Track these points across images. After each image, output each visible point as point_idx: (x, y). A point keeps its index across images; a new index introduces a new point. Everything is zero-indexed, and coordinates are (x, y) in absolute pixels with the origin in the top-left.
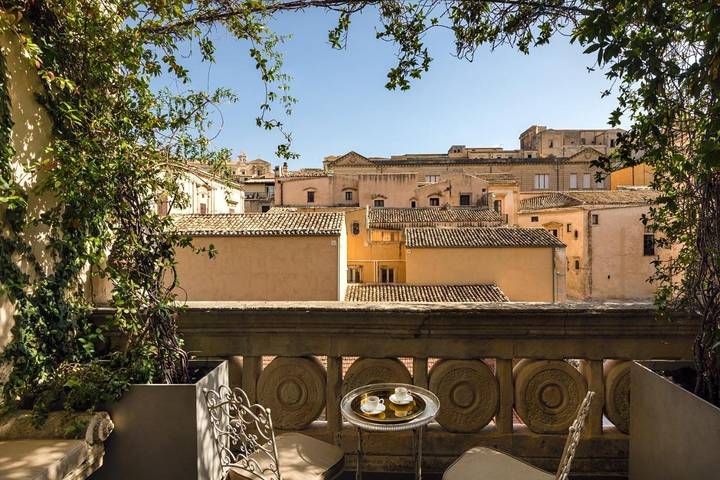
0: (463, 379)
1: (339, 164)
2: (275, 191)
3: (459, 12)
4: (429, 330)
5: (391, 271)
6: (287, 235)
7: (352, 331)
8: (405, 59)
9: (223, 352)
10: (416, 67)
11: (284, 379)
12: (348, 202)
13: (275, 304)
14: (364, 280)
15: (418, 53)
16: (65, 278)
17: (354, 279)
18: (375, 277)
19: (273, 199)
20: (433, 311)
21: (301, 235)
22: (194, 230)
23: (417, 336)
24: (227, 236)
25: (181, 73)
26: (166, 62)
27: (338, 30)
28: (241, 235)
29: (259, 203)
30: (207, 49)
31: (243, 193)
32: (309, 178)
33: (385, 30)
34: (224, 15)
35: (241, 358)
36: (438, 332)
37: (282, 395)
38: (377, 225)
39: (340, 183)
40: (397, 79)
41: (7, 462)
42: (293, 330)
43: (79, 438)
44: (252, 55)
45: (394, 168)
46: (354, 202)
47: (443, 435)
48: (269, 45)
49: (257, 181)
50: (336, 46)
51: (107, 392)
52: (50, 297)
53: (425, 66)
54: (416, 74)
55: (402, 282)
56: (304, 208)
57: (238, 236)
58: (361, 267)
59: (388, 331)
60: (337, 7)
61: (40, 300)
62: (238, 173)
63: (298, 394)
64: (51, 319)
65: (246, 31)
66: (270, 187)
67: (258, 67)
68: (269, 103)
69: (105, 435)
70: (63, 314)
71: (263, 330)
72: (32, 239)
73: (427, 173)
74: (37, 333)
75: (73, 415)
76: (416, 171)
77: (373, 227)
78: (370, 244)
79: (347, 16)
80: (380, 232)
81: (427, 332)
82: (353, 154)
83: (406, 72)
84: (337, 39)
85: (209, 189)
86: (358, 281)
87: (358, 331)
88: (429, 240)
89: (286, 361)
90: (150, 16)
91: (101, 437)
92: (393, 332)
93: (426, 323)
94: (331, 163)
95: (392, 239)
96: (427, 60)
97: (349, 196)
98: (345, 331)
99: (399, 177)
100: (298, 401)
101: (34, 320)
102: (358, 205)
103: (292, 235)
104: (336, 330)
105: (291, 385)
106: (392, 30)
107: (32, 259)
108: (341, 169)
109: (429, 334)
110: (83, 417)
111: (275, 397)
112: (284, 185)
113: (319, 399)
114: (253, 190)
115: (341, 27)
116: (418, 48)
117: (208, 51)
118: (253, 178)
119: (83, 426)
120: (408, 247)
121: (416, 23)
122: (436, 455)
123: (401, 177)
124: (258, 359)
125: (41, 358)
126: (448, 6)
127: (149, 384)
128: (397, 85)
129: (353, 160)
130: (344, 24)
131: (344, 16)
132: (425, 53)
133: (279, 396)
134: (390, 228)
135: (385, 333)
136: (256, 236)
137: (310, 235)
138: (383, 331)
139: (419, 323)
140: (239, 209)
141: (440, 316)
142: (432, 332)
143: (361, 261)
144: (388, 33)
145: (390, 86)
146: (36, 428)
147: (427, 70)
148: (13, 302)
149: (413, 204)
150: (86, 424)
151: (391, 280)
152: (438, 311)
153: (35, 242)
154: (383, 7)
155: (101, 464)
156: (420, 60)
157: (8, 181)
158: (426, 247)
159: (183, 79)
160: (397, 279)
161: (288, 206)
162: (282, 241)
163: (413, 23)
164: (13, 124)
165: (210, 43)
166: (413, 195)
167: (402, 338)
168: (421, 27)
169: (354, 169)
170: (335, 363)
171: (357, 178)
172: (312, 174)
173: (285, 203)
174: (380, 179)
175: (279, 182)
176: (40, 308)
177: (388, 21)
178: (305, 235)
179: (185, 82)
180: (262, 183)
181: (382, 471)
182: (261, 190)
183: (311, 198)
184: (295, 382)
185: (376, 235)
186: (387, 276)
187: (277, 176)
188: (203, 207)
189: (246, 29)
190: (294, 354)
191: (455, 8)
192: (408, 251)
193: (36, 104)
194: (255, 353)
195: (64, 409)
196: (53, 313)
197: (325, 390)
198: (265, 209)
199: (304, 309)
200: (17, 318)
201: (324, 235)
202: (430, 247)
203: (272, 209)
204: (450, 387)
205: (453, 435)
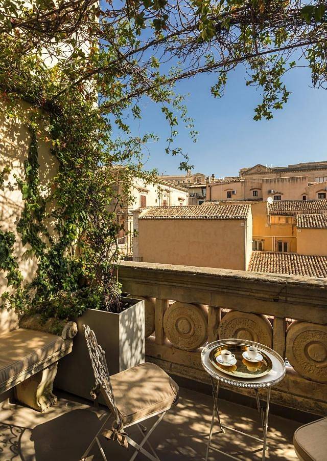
0: (315, 339)
1: (250, 173)
2: (206, 192)
3: (314, 53)
4: (287, 297)
5: (286, 244)
6: (212, 219)
7: (225, 290)
8: (268, 97)
9: (144, 294)
10: (277, 101)
11: (180, 316)
12: (255, 197)
13: (175, 267)
14: (265, 249)
15: (278, 89)
16: (65, 245)
17: (258, 248)
18: (273, 248)
19: (205, 197)
20: (289, 283)
21: (220, 219)
22: (158, 215)
23: (276, 300)
24: (176, 219)
25: (125, 128)
26: (117, 123)
27: (218, 86)
28: (183, 219)
29: (197, 199)
30: (136, 112)
31: (188, 194)
32: (228, 183)
33: (252, 79)
34: (146, 90)
35: (155, 299)
36: (292, 299)
37: (179, 327)
38: (276, 212)
39: (249, 185)
40: (262, 112)
41: (20, 342)
42: (186, 285)
43: (59, 335)
44: (163, 111)
45: (291, 173)
46: (259, 197)
47: (299, 379)
48: (176, 103)
49: (196, 186)
50: (217, 96)
51: (74, 312)
52: (56, 255)
53: (285, 99)
54: (278, 106)
55: (294, 251)
56: (224, 202)
57: (182, 219)
58: (262, 240)
59: (253, 294)
60: (216, 70)
61: (51, 256)
62: (186, 182)
63: (188, 328)
64: (56, 267)
65: (159, 97)
66: (204, 190)
67: (167, 118)
68: (173, 138)
69: (72, 335)
70: (62, 264)
71: (166, 283)
72: (48, 225)
73: (317, 175)
74: (49, 274)
75: (58, 321)
76: (307, 174)
77: (272, 214)
78: (269, 225)
79: (224, 75)
80: (277, 218)
81: (284, 298)
82: (259, 166)
83: (269, 106)
84: (217, 91)
85: (168, 192)
86: (260, 249)
87: (230, 291)
88: (315, 223)
89: (182, 305)
90: (104, 99)
91: (70, 336)
92: (256, 295)
93: (284, 291)
94: (244, 173)
95: (287, 222)
96: (287, 94)
97: (255, 193)
98: (220, 290)
99: (293, 179)
100: (189, 332)
101: (47, 267)
102: (262, 199)
103: (215, 219)
104: (214, 289)
105: (185, 321)
106: (258, 77)
107: (47, 235)
108: (249, 176)
109: (286, 300)
110: (62, 324)
111: (175, 328)
112: (213, 188)
113: (203, 333)
114: (193, 191)
115: (220, 83)
116: (278, 86)
117: (136, 113)
118: (195, 184)
119: (61, 329)
120: (299, 228)
121: (277, 69)
122: (292, 394)
123: (294, 180)
124: (165, 301)
125: (51, 286)
126: (304, 51)
127: (97, 309)
128: (262, 116)
129: (259, 170)
130: (222, 81)
131: (222, 75)
132: (284, 88)
133: (177, 327)
134: (285, 214)
135: (250, 295)
136: (192, 219)
137: (226, 219)
138: (248, 293)
139: (277, 290)
140: (185, 203)
141: (294, 288)
142: (288, 299)
143: (263, 236)
144: (255, 80)
145: (256, 118)
146: (41, 325)
147: (286, 102)
148: (37, 257)
149: (304, 198)
150: (63, 328)
151: (286, 250)
152: (293, 283)
153: (49, 226)
154: (250, 63)
155: (70, 351)
156: (280, 95)
157: (35, 195)
158: (314, 228)
159: (126, 131)
160: (290, 248)
161: (215, 201)
162: (208, 223)
163: (274, 69)
164: (39, 166)
165: (137, 108)
166: (305, 191)
167: (264, 300)
168: (282, 71)
169: (260, 175)
170: (214, 311)
171: (261, 182)
172: (230, 181)
173: (212, 199)
174: (278, 181)
175: (209, 186)
176: (51, 261)
177: (254, 72)
178: (223, 219)
179: (127, 133)
180: (199, 187)
181: (246, 395)
182: (199, 191)
183: (229, 195)
184: (187, 320)
185: (275, 220)
186: (282, 247)
187: (208, 183)
188: (165, 202)
189: (160, 96)
190: (186, 301)
191: (310, 50)
192: (299, 231)
193: (51, 155)
194: (163, 297)
195: (54, 317)
196: (57, 264)
197: (207, 329)
198: (201, 203)
199: (192, 273)
200: (39, 265)
201: (236, 219)
202: (317, 228)
203: (205, 203)
204: (305, 344)
205: (307, 381)
